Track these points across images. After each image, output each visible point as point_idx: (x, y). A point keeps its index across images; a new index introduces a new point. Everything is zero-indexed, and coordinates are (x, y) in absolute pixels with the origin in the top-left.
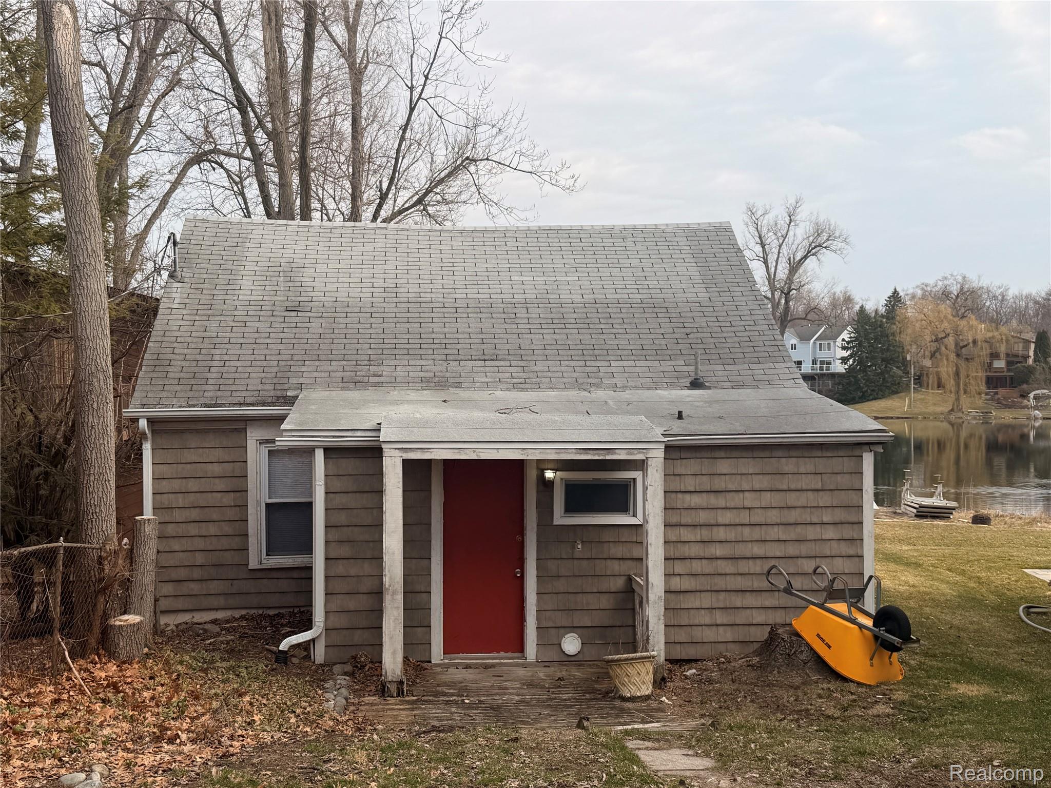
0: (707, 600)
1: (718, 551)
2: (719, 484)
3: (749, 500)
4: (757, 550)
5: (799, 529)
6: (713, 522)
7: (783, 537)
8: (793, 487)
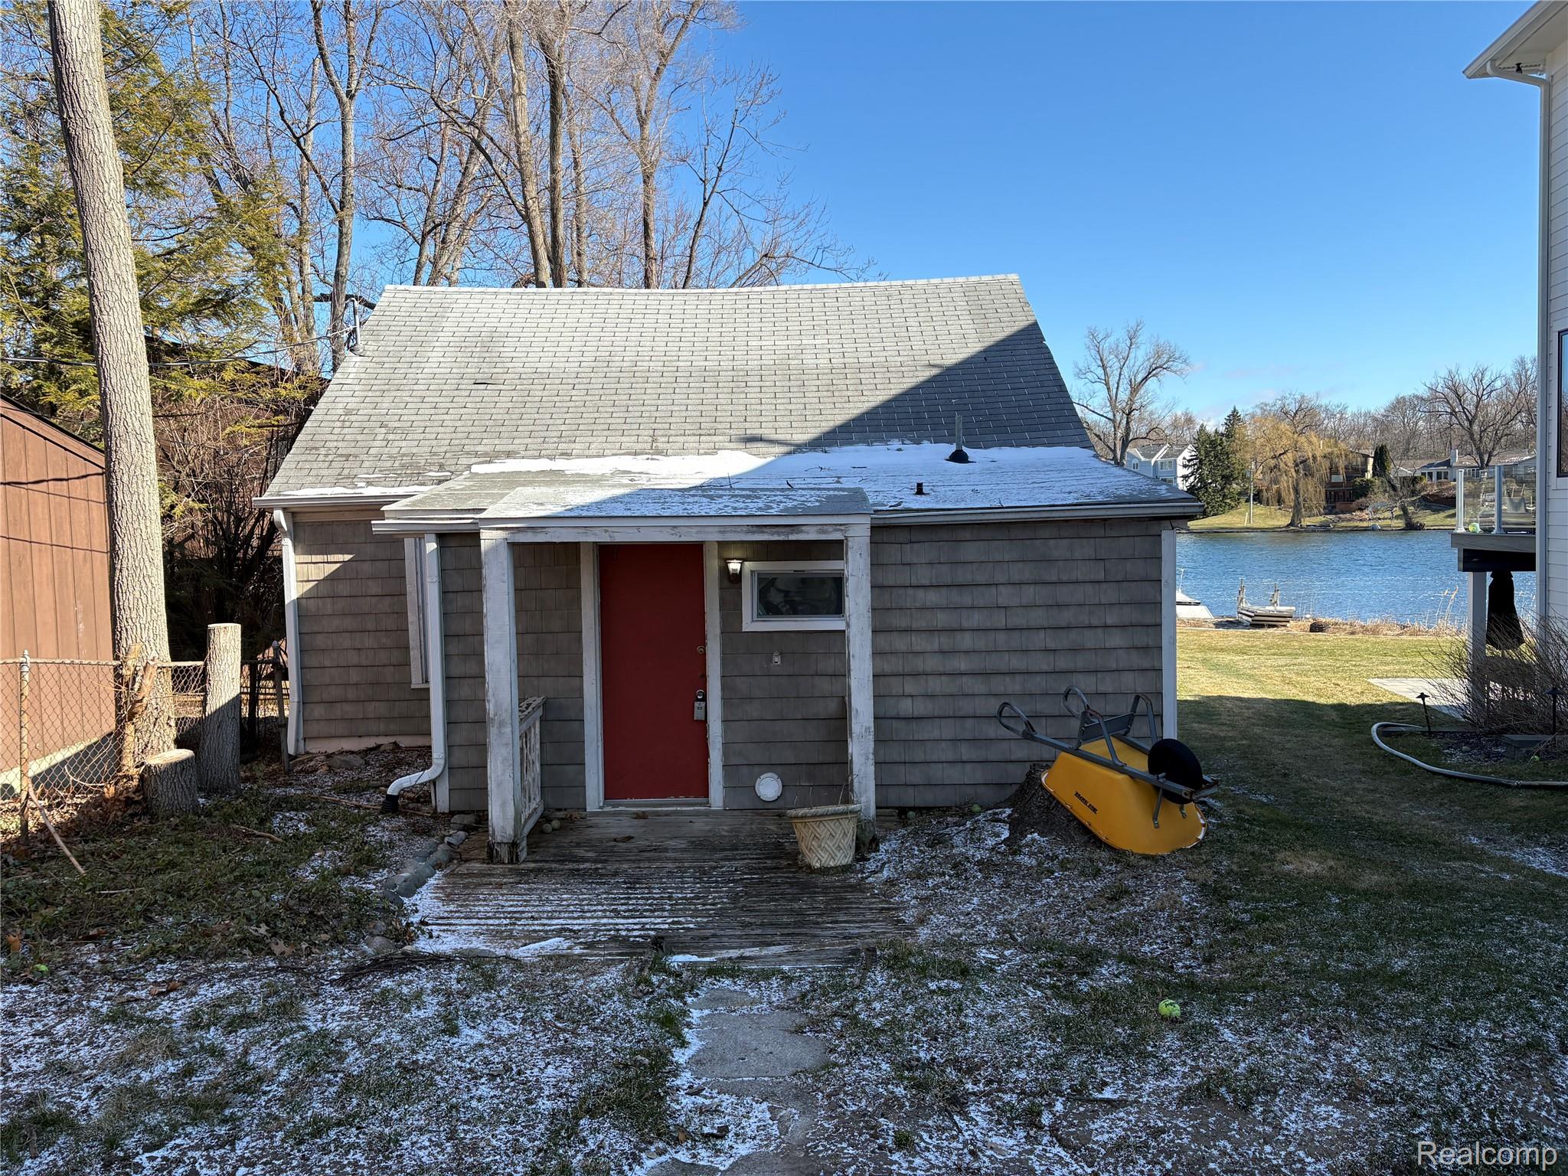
0: (948, 730)
1: (962, 664)
2: (964, 575)
3: (1005, 595)
4: (1017, 662)
5: (1073, 635)
6: (955, 626)
7: (1051, 645)
8: (1065, 578)
